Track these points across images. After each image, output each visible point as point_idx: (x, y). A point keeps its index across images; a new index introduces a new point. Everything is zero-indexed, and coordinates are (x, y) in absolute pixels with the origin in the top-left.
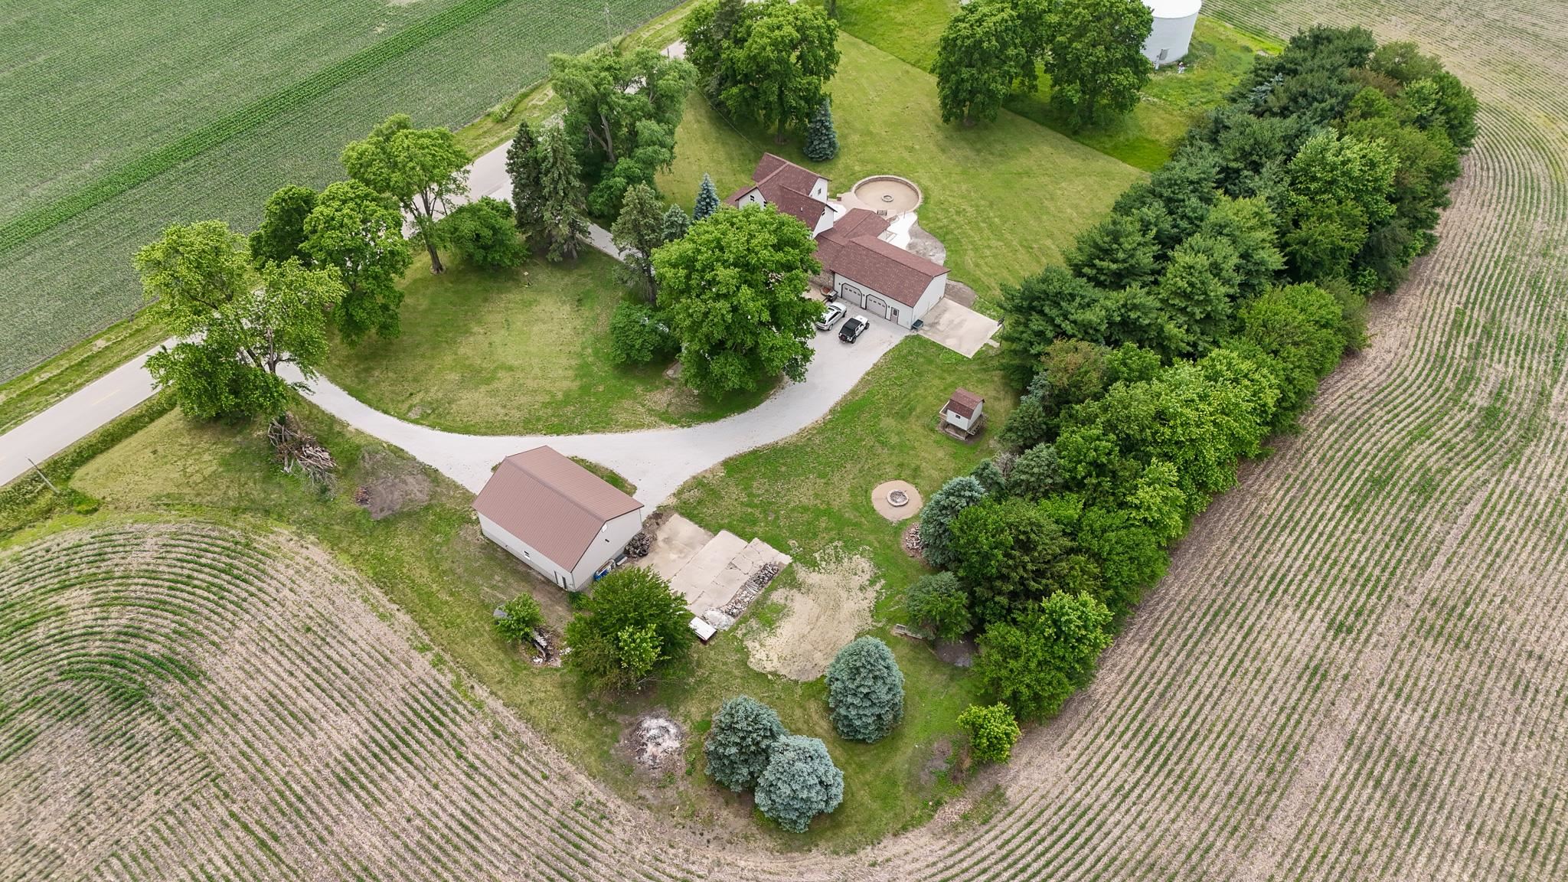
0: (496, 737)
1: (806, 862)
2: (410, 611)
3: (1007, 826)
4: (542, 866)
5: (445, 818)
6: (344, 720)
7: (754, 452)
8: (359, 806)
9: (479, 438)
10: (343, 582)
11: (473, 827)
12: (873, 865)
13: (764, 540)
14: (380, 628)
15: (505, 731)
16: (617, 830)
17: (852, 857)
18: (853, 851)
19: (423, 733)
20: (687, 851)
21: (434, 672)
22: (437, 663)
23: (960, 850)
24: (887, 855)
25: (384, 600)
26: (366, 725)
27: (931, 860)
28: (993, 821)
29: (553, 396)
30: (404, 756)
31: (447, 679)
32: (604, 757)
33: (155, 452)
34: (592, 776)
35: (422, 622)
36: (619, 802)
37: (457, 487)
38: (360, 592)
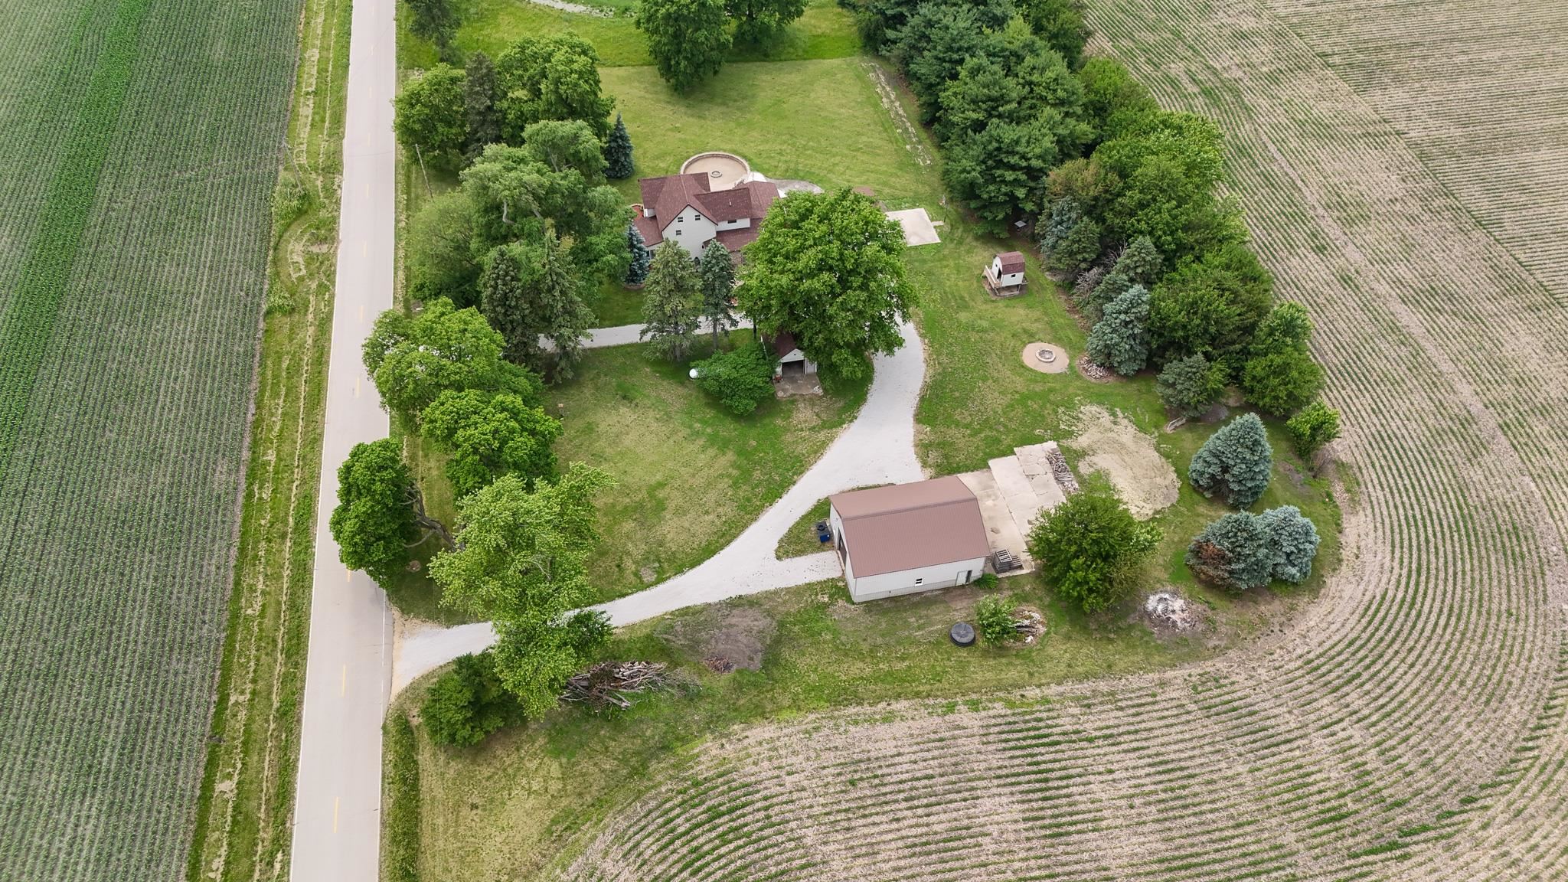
0: (1089, 706)
1: (1333, 589)
2: (898, 696)
3: (1369, 475)
4: (1239, 741)
5: (1147, 780)
6: (986, 804)
7: (922, 399)
8: (1091, 835)
9: (727, 550)
10: (816, 729)
11: (1170, 766)
12: (1357, 557)
13: (1021, 445)
14: (899, 728)
15: (1087, 698)
16: (1234, 678)
17: (1344, 564)
18: (1340, 561)
19: (1046, 754)
20: (1281, 648)
21: (983, 714)
22: (975, 706)
23: (1372, 508)
24: (1354, 545)
25: (867, 709)
26: (1007, 790)
27: (1371, 526)
28: (1360, 479)
29: (729, 476)
30: (1061, 778)
31: (999, 708)
32: (1162, 649)
33: (474, 807)
34: (1173, 666)
35: (918, 694)
36: (1210, 663)
37: (776, 592)
38: (842, 722)
